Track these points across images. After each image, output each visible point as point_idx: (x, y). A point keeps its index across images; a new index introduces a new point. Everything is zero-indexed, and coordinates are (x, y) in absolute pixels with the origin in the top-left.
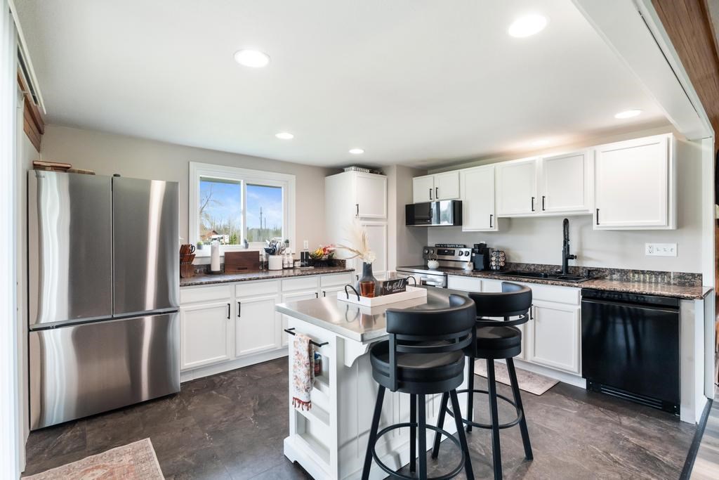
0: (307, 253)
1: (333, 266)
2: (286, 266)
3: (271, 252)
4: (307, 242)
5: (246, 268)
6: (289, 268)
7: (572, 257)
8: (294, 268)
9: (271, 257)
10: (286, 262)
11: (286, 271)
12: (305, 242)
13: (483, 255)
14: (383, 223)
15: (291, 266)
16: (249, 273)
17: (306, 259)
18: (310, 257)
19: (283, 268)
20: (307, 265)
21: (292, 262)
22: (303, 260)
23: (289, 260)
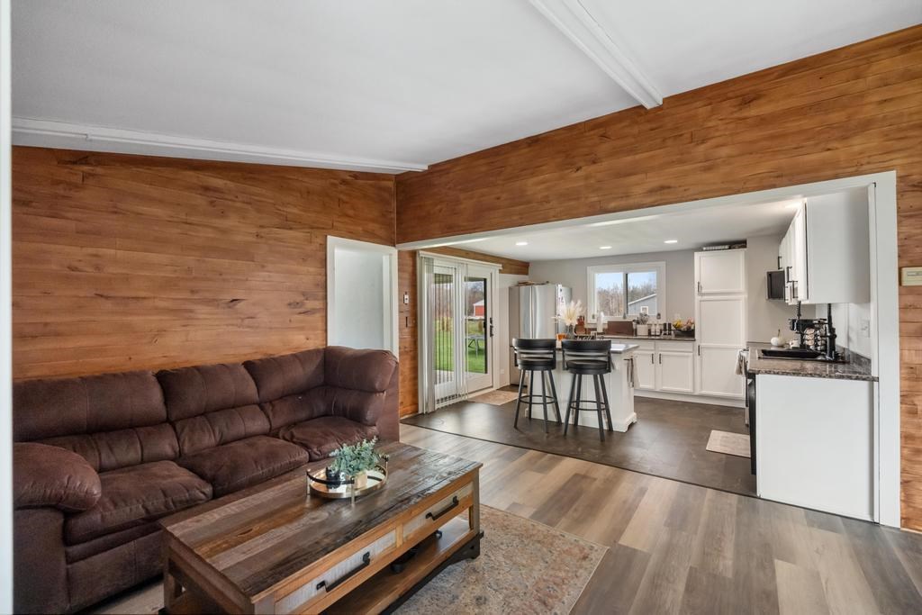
0: (670, 325)
1: (689, 336)
2: (652, 333)
3: (638, 322)
4: (679, 315)
5: (623, 333)
6: (656, 335)
8: (660, 335)
9: (638, 326)
10: (653, 330)
11: (652, 337)
12: (676, 315)
15: (658, 334)
17: (670, 330)
18: (673, 328)
19: (650, 334)
20: (670, 334)
21: (658, 331)
22: (665, 329)
23: (656, 329)
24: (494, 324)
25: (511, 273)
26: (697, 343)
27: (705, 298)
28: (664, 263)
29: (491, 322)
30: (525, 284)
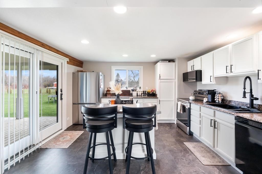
0: (145, 91)
1: (154, 96)
2: (138, 95)
3: (133, 90)
4: (147, 87)
5: (126, 95)
6: (139, 96)
7: (257, 99)
8: (141, 96)
9: (133, 92)
10: (138, 94)
11: (138, 97)
12: (146, 87)
13: (211, 95)
14: (174, 81)
15: (140, 95)
16: (126, 96)
17: (145, 93)
18: (146, 93)
19: (137, 96)
20: (145, 95)
21: (140, 94)
22: (143, 93)
23: (140, 93)
24: (63, 93)
25: (74, 65)
26: (159, 99)
27: (162, 81)
28: (143, 66)
29: (61, 91)
30: (82, 71)
